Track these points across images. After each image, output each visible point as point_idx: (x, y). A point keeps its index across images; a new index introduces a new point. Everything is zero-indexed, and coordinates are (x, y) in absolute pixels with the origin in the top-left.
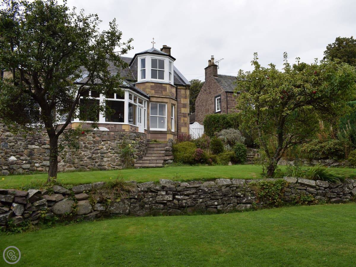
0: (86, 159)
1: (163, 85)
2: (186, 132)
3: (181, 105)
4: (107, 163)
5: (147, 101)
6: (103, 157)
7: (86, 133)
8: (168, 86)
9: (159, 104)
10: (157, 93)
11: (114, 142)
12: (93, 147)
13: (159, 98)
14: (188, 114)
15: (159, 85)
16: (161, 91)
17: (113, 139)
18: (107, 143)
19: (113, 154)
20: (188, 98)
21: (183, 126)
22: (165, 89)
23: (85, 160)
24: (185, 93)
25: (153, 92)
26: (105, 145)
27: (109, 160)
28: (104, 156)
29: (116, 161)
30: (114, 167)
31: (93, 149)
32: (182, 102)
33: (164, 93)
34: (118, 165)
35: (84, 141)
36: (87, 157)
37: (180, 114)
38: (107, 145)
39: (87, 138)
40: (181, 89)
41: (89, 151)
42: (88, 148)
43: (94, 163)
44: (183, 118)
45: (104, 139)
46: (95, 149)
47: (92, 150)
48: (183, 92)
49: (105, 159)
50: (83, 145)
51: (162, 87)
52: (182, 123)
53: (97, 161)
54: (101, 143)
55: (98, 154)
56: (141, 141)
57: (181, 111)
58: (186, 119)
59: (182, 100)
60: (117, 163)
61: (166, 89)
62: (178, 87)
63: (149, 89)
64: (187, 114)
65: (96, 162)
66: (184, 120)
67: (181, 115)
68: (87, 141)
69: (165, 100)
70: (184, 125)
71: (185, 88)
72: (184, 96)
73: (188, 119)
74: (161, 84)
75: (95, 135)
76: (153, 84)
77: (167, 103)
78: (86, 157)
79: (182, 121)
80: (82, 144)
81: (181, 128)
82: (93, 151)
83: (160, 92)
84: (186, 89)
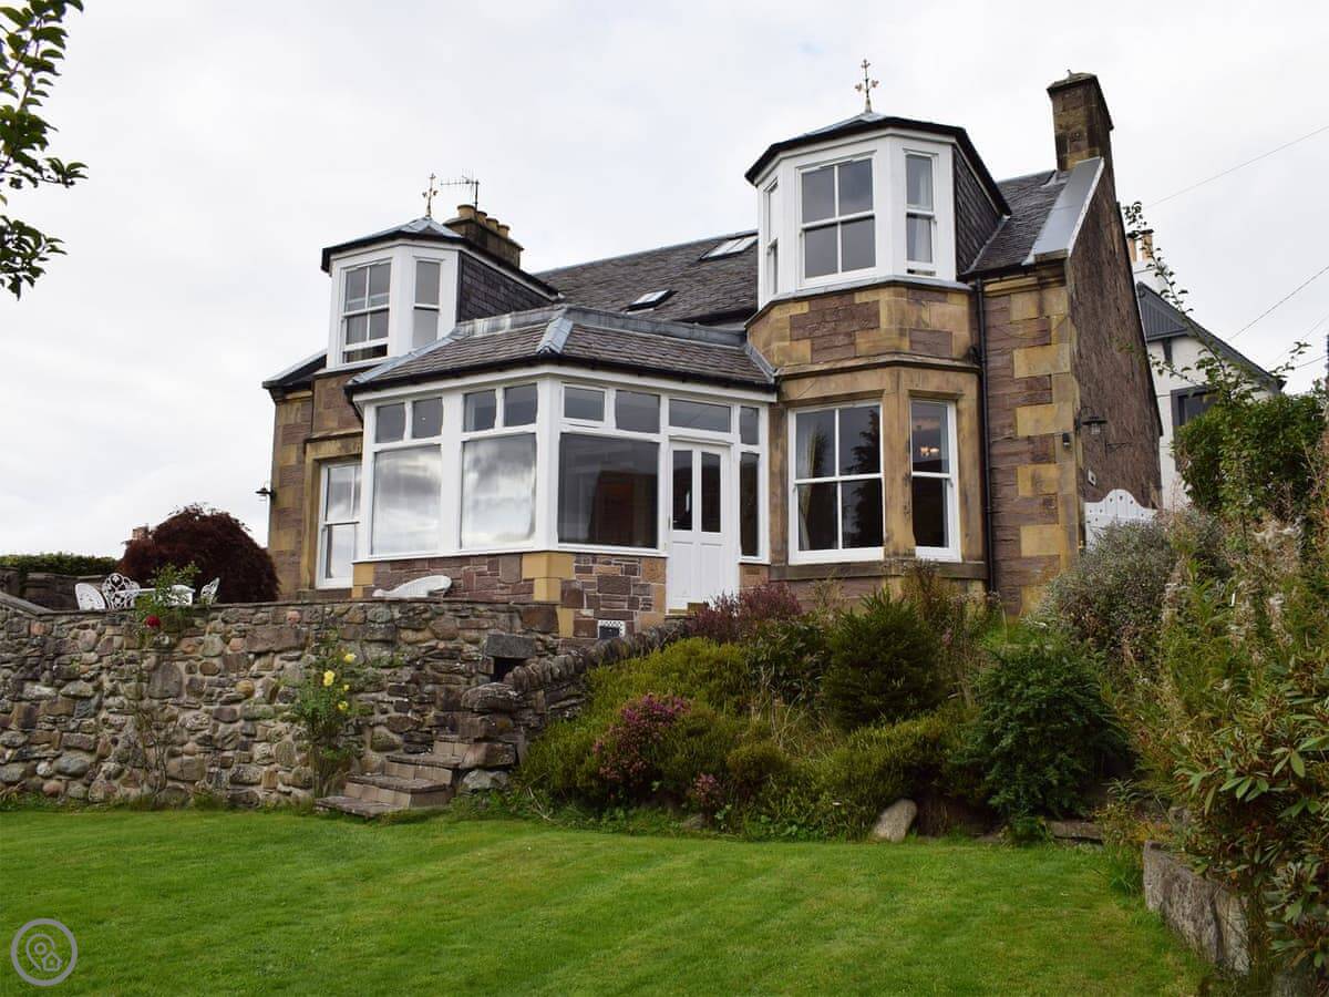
0: (189, 746)
1: (859, 298)
2: (1053, 553)
3: (1015, 389)
4: (266, 768)
5: (771, 404)
6: (251, 739)
7: (198, 621)
8: (885, 297)
9: (840, 411)
10: (825, 348)
11: (298, 659)
12: (218, 690)
13: (833, 378)
14: (1066, 438)
15: (834, 302)
16: (849, 335)
17: (293, 642)
18: (269, 667)
19: (287, 724)
20: (1061, 340)
21: (1030, 519)
22: (870, 317)
23: (187, 754)
24: (1041, 309)
25: (804, 348)
26: (261, 676)
27: (269, 756)
28: (254, 736)
29: (297, 758)
30: (289, 794)
31: (220, 694)
32: (1021, 370)
33: (863, 343)
34: (300, 784)
35: (191, 661)
36: (199, 735)
37: (1013, 448)
38: (268, 674)
39: (201, 643)
40: (1007, 293)
41: (204, 707)
42: (202, 694)
43: (217, 769)
44: (1031, 468)
45: (259, 648)
46: (224, 697)
47: (216, 701)
48: (1022, 307)
49: (259, 749)
50: (186, 679)
51: (852, 313)
52: (1026, 499)
53: (229, 758)
54: (247, 668)
55: (235, 721)
56: (433, 648)
57: (1013, 426)
58: (1049, 471)
59: (1019, 356)
60: (298, 774)
61: (877, 315)
62: (987, 289)
63: (782, 339)
64: (1058, 442)
65: (225, 765)
66: (1036, 481)
67: (1016, 454)
68: (200, 660)
69: (867, 382)
70: (1036, 508)
71: (1030, 280)
72: (1034, 329)
73: (1061, 468)
74: (847, 297)
75: (229, 627)
76: (804, 308)
77: (878, 394)
78: (192, 738)
79: (1024, 489)
80: (184, 673)
81: (1018, 535)
82: (217, 706)
83: (840, 340)
84: (1042, 286)
